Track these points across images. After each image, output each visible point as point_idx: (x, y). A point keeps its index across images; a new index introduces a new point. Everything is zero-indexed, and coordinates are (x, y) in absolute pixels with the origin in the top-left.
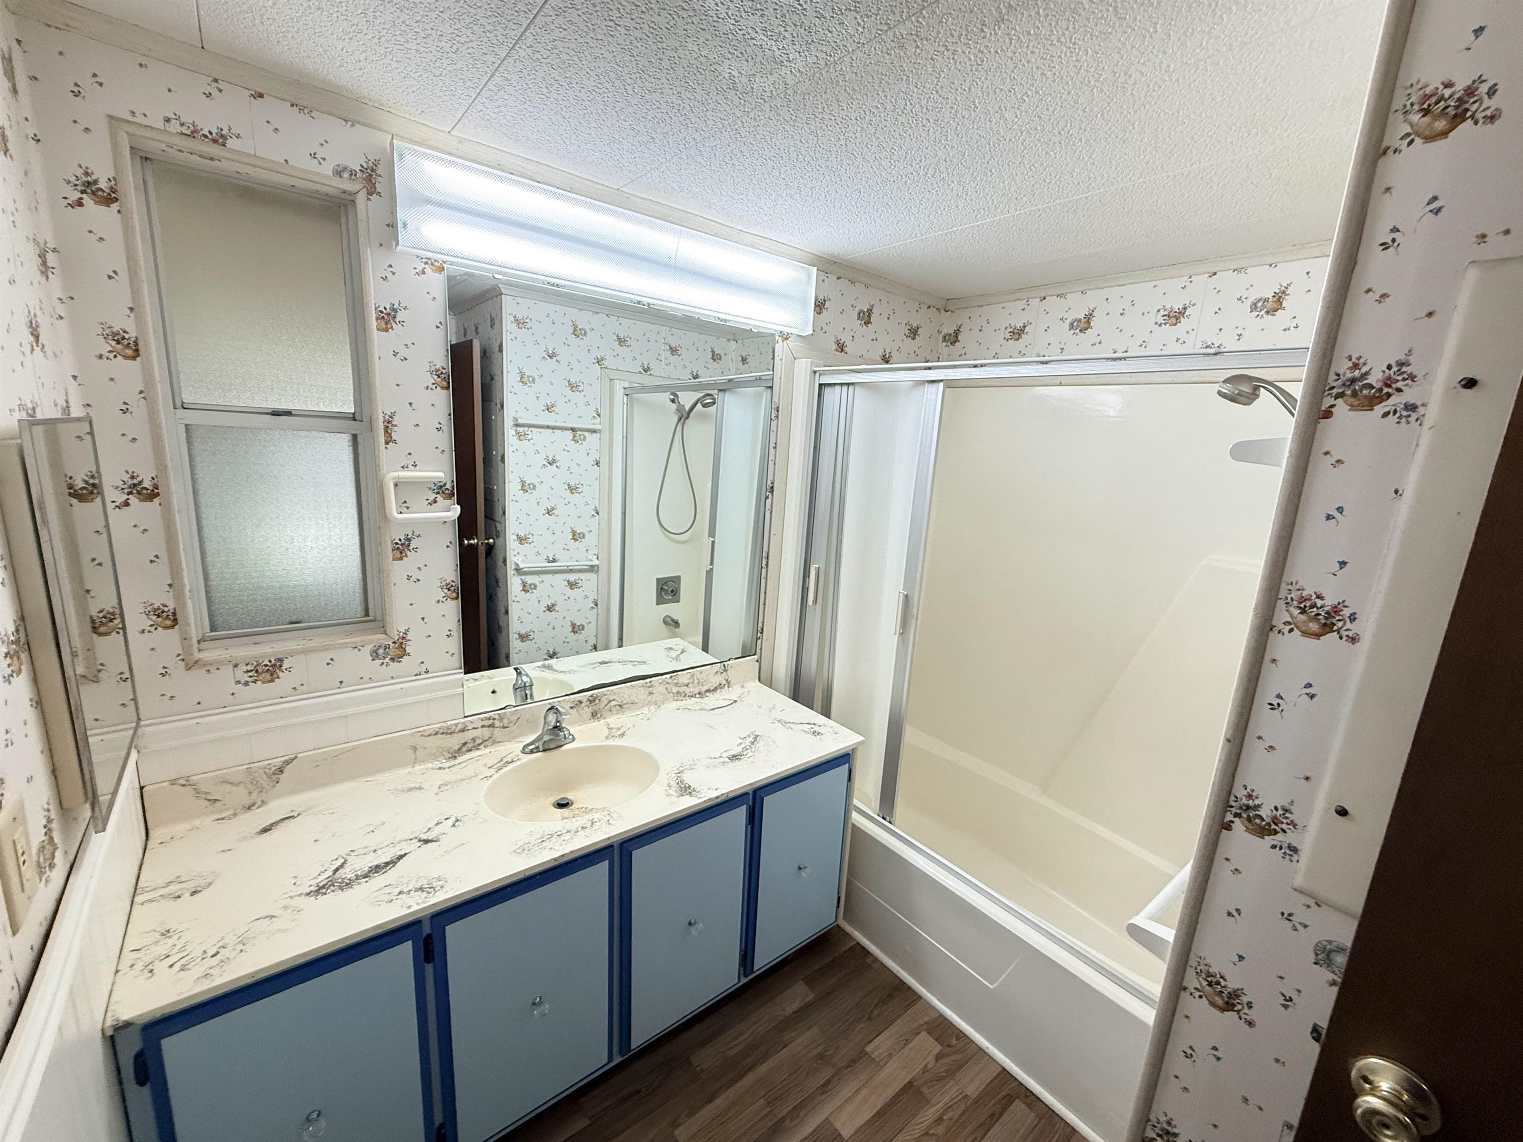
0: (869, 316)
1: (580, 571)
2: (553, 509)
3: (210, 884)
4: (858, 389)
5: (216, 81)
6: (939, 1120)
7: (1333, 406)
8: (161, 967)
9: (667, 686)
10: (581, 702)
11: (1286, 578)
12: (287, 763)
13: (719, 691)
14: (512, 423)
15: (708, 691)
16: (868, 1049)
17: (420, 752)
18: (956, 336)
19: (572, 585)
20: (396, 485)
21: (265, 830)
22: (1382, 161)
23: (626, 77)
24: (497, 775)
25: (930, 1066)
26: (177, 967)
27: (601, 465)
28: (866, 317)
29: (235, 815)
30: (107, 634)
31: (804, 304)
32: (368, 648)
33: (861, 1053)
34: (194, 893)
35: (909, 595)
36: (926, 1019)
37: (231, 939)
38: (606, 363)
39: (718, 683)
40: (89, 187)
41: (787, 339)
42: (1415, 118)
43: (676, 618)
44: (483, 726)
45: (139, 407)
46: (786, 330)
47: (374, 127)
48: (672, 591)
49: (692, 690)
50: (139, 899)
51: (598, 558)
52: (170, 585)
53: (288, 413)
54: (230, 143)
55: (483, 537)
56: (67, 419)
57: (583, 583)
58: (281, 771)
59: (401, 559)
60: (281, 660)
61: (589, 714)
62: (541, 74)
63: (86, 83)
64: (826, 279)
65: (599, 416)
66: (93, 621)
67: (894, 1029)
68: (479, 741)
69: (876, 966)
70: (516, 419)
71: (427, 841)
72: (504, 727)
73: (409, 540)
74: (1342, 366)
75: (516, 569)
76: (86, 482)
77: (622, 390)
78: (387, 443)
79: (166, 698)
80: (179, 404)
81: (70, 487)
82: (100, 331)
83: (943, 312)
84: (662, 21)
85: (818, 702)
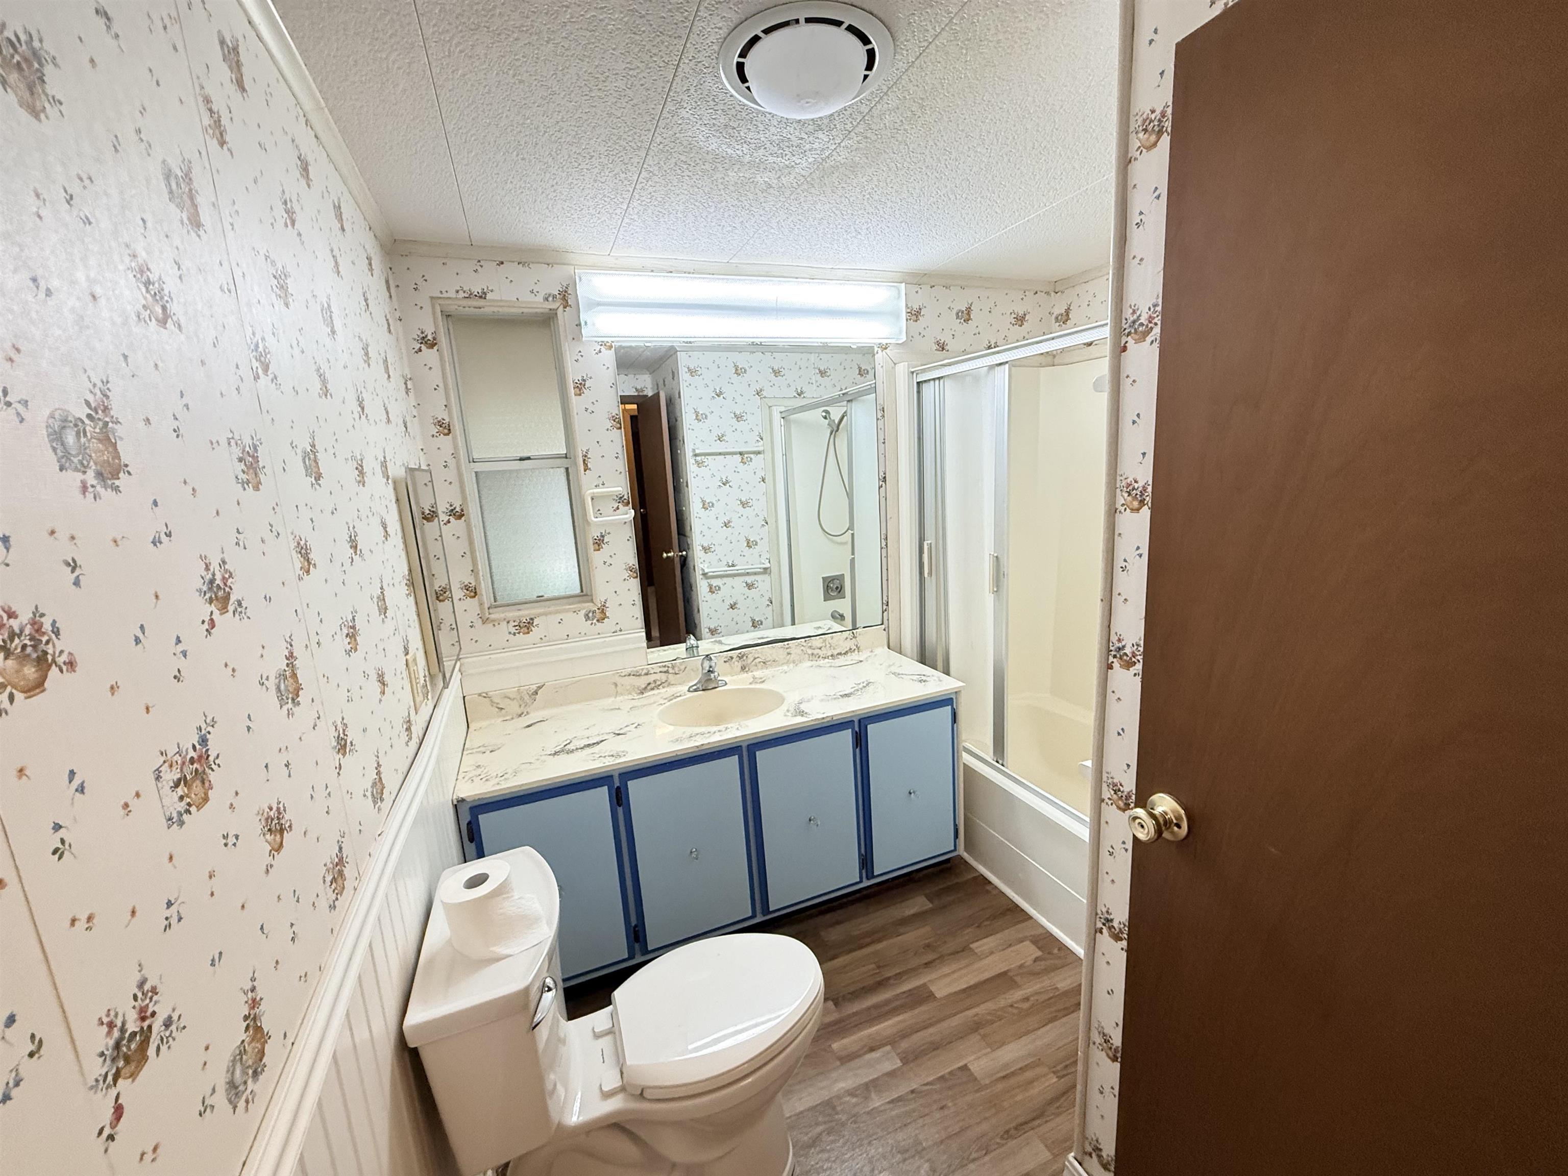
0: (969, 314)
1: (755, 574)
2: (729, 522)
3: (499, 748)
4: (948, 382)
5: (479, 261)
6: (1027, 999)
7: (1126, 342)
8: (477, 780)
9: (802, 648)
10: (732, 658)
11: (1119, 472)
12: (540, 688)
13: (849, 654)
14: (691, 454)
15: (840, 654)
16: (971, 946)
17: (619, 689)
18: (1068, 315)
19: (750, 586)
20: (592, 499)
21: (529, 726)
22: (1129, 167)
23: (701, 199)
24: (669, 703)
25: (1027, 964)
26: (484, 779)
27: (766, 481)
28: (966, 316)
29: (512, 719)
30: (443, 601)
31: (897, 316)
32: (583, 612)
33: (965, 947)
34: (491, 751)
35: (999, 556)
36: (1032, 933)
37: (510, 771)
38: (764, 393)
39: (848, 649)
40: (423, 340)
41: (886, 348)
42: (1141, 135)
43: (841, 612)
44: (661, 672)
45: (452, 463)
46: (884, 342)
47: (564, 264)
48: (837, 588)
49: (825, 652)
50: (465, 753)
51: (769, 562)
52: (472, 571)
53: (529, 458)
54: (489, 296)
55: (678, 549)
56: (419, 469)
57: (760, 584)
58: (536, 693)
59: (599, 550)
60: (532, 619)
61: (739, 668)
62: (650, 211)
63: (420, 281)
64: (920, 291)
65: (762, 439)
66: (436, 593)
67: (999, 936)
68: (658, 683)
69: (994, 892)
70: (694, 450)
71: (619, 734)
72: (676, 674)
73: (603, 536)
74: (1128, 313)
75: (703, 574)
76: (430, 510)
77: (779, 414)
78: (585, 470)
79: (473, 641)
80: (471, 460)
81: (423, 513)
82: (432, 421)
83: (1053, 294)
84: (707, 166)
85: (940, 664)
